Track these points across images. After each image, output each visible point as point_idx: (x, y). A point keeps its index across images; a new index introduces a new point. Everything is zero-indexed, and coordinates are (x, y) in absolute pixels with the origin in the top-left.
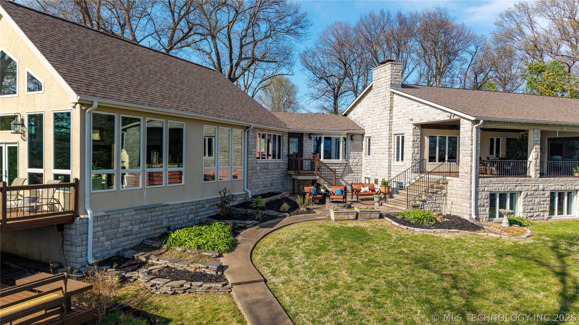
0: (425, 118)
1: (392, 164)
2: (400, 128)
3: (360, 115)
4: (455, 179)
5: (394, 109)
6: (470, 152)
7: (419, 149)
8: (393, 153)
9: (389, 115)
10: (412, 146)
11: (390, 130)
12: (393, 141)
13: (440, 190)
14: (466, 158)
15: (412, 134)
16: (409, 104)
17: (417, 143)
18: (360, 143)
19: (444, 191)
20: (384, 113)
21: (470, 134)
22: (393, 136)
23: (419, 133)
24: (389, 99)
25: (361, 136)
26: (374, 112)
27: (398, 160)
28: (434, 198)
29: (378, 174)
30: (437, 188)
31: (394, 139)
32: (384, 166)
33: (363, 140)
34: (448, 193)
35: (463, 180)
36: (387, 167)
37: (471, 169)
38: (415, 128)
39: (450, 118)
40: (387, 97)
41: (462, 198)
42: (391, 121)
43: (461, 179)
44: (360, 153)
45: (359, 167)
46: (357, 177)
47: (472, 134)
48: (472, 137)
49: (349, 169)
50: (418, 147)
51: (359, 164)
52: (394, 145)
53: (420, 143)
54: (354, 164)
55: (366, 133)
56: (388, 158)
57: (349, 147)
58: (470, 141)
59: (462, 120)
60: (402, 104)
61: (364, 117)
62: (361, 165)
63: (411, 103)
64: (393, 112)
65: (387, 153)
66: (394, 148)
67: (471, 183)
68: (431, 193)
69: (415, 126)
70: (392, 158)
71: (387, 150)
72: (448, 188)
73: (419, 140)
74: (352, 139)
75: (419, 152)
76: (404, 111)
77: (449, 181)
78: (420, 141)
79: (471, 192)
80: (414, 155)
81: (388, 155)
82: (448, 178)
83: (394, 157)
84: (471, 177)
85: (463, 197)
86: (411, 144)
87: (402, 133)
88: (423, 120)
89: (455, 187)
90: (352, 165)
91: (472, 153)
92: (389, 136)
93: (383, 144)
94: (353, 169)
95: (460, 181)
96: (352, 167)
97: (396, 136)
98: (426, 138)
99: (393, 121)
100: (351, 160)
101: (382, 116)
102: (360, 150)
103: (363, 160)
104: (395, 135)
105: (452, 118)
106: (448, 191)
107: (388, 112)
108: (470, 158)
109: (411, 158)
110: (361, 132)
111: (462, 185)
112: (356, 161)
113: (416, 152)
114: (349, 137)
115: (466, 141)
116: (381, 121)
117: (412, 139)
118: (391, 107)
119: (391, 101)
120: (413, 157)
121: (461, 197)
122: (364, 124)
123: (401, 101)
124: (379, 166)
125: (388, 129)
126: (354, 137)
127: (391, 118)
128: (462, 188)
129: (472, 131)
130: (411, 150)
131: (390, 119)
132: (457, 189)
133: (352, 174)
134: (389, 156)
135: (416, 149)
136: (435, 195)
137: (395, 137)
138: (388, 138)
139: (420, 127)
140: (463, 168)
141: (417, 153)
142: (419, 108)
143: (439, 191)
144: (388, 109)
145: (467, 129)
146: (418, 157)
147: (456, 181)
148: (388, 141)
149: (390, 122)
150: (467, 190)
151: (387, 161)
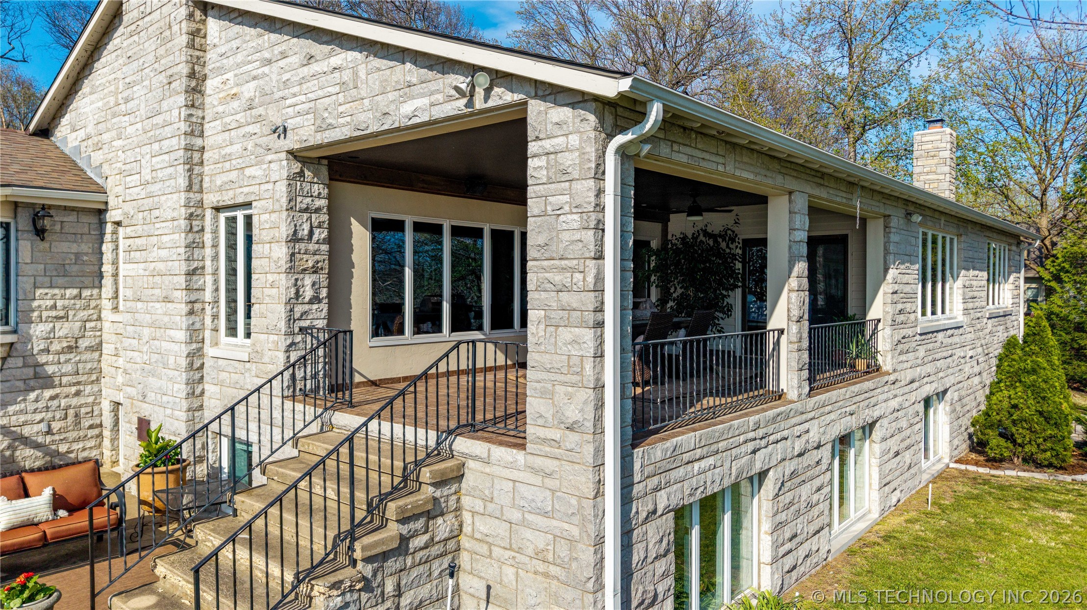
0: (341, 115)
1: (210, 351)
2: (233, 175)
3: (90, 129)
4: (500, 453)
5: (210, 85)
6: (590, 300)
7: (323, 278)
8: (208, 296)
9: (184, 112)
10: (284, 264)
11: (194, 185)
12: (208, 237)
13: (420, 524)
14: (566, 334)
15: (284, 201)
16: (267, 55)
17: (312, 247)
18: (85, 248)
19: (442, 527)
20: (165, 105)
21: (585, 188)
22: (209, 214)
23: (323, 203)
24: (184, 39)
25: (94, 220)
26: (131, 105)
27: (232, 331)
28: (389, 587)
29: (151, 396)
30: (403, 521)
31: (215, 232)
32: (172, 360)
33: (102, 235)
34: (467, 529)
35: (550, 465)
36: (183, 362)
37: (600, 405)
38: (301, 174)
39: (470, 104)
40: (175, 28)
41: (546, 575)
42: (199, 142)
43: (539, 462)
44: (86, 293)
45: (87, 356)
46: (74, 401)
47: (600, 192)
48: (600, 208)
49: (30, 372)
50: (315, 270)
51: (83, 344)
52: (215, 258)
53: (325, 248)
54: (56, 347)
55: (111, 204)
56: (184, 322)
57: (29, 270)
58: (589, 236)
59: (536, 108)
60: (240, 58)
61: (106, 137)
62: (98, 347)
63: (277, 49)
64: (208, 100)
65: (181, 295)
66: (215, 273)
67: (599, 493)
68: (367, 560)
69: (296, 167)
70: (208, 320)
71: (181, 280)
72: (466, 501)
73: (321, 234)
74: (40, 233)
75: (324, 293)
76: (249, 90)
77: (470, 464)
78: (329, 240)
79: (600, 542)
80: (299, 310)
81: (184, 308)
82: (462, 444)
83: (215, 317)
84: (599, 451)
85: (554, 570)
86: (281, 252)
87: (240, 200)
88: (331, 127)
89: (504, 499)
90: (47, 351)
91: (600, 309)
92: (190, 218)
93: (164, 253)
94: (50, 369)
95: (535, 471)
96: (42, 359)
97: (222, 217)
98: (356, 226)
99: (209, 142)
100: (38, 330)
101: (159, 120)
102: (87, 281)
103: (106, 325)
104: (217, 209)
105: (479, 104)
106: (467, 517)
107: (181, 99)
108: (588, 335)
109: (282, 325)
110: (92, 199)
111: (543, 498)
112: (64, 329)
113: (308, 293)
114: (24, 221)
115: (566, 236)
116: (156, 146)
117: (284, 231)
118: (192, 75)
119: (191, 45)
120: (291, 319)
121: (541, 567)
122: (105, 167)
123: (235, 44)
124: (155, 357)
125: (182, 182)
126: (47, 222)
127: (196, 130)
128: (545, 514)
129: (599, 175)
130: (284, 281)
131: (192, 133)
132: (516, 516)
133: (48, 393)
134: (191, 313)
135: (308, 280)
136: (392, 564)
137: (216, 219)
138: (183, 223)
139: (324, 171)
140: (547, 395)
141: (316, 299)
142: (315, 67)
143: (415, 534)
144: (180, 84)
145: (568, 160)
146: (318, 317)
147: (511, 466)
148: (180, 239)
149: (188, 149)
150: (575, 532)
151: (181, 335)
